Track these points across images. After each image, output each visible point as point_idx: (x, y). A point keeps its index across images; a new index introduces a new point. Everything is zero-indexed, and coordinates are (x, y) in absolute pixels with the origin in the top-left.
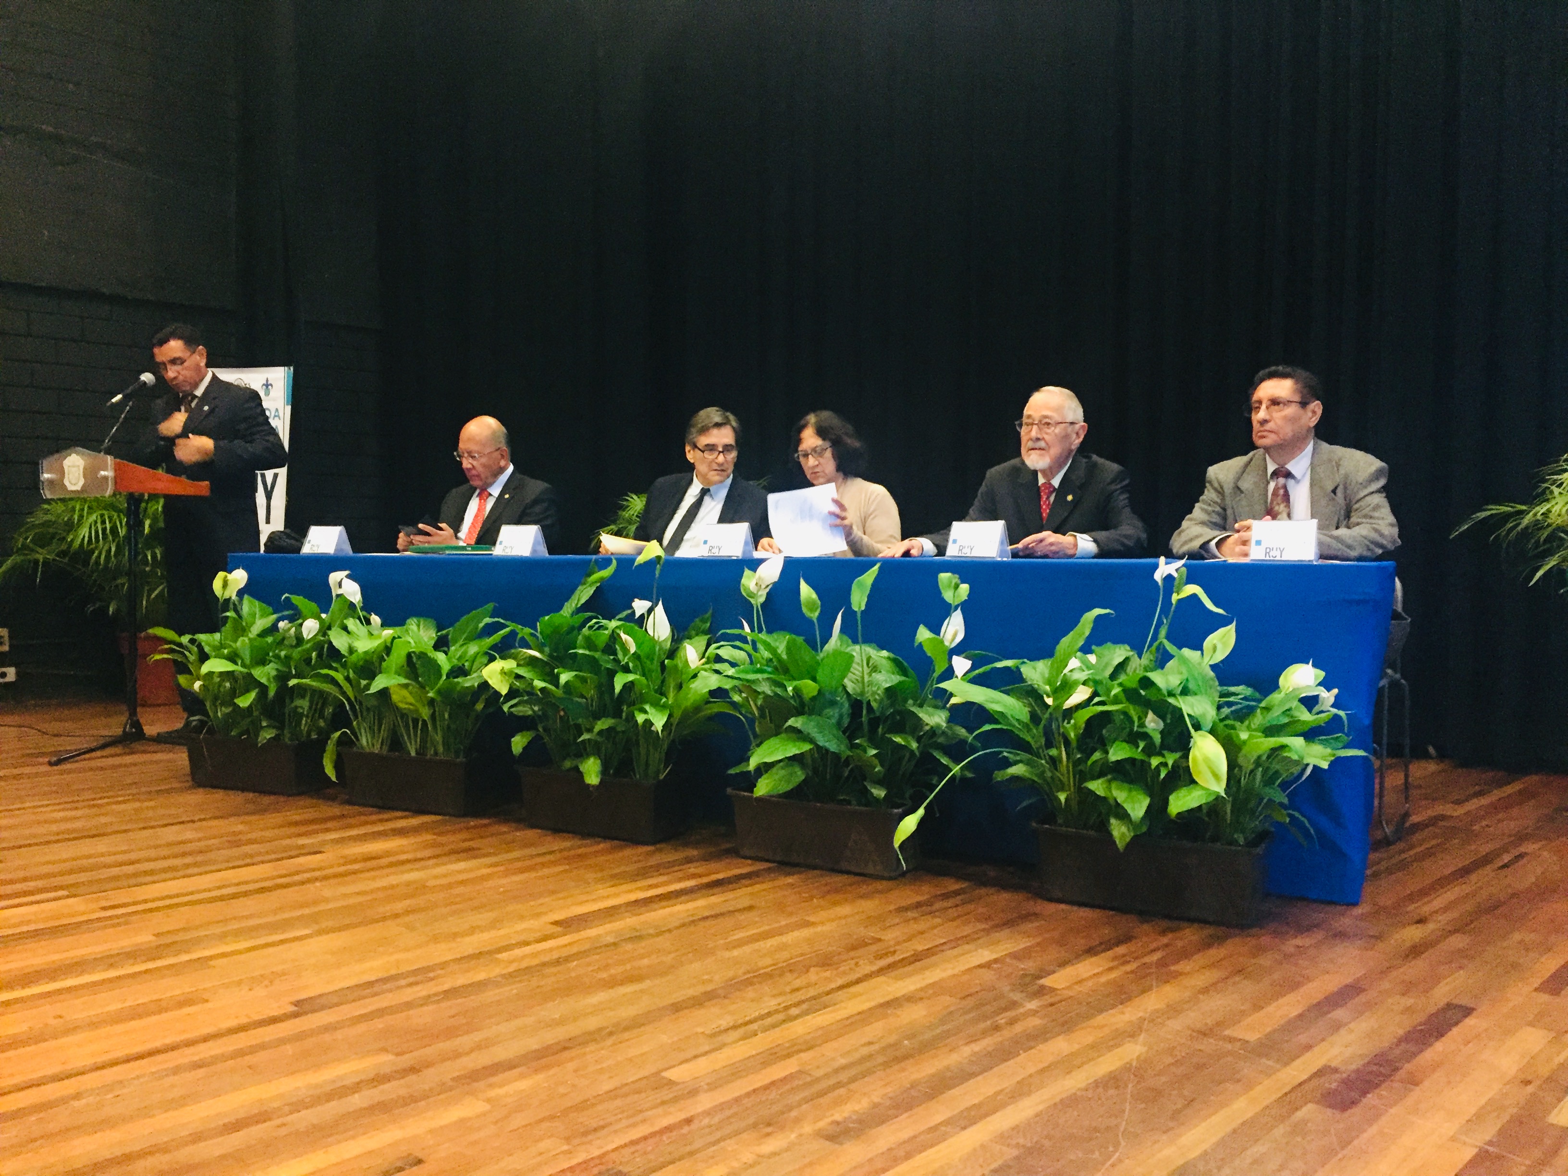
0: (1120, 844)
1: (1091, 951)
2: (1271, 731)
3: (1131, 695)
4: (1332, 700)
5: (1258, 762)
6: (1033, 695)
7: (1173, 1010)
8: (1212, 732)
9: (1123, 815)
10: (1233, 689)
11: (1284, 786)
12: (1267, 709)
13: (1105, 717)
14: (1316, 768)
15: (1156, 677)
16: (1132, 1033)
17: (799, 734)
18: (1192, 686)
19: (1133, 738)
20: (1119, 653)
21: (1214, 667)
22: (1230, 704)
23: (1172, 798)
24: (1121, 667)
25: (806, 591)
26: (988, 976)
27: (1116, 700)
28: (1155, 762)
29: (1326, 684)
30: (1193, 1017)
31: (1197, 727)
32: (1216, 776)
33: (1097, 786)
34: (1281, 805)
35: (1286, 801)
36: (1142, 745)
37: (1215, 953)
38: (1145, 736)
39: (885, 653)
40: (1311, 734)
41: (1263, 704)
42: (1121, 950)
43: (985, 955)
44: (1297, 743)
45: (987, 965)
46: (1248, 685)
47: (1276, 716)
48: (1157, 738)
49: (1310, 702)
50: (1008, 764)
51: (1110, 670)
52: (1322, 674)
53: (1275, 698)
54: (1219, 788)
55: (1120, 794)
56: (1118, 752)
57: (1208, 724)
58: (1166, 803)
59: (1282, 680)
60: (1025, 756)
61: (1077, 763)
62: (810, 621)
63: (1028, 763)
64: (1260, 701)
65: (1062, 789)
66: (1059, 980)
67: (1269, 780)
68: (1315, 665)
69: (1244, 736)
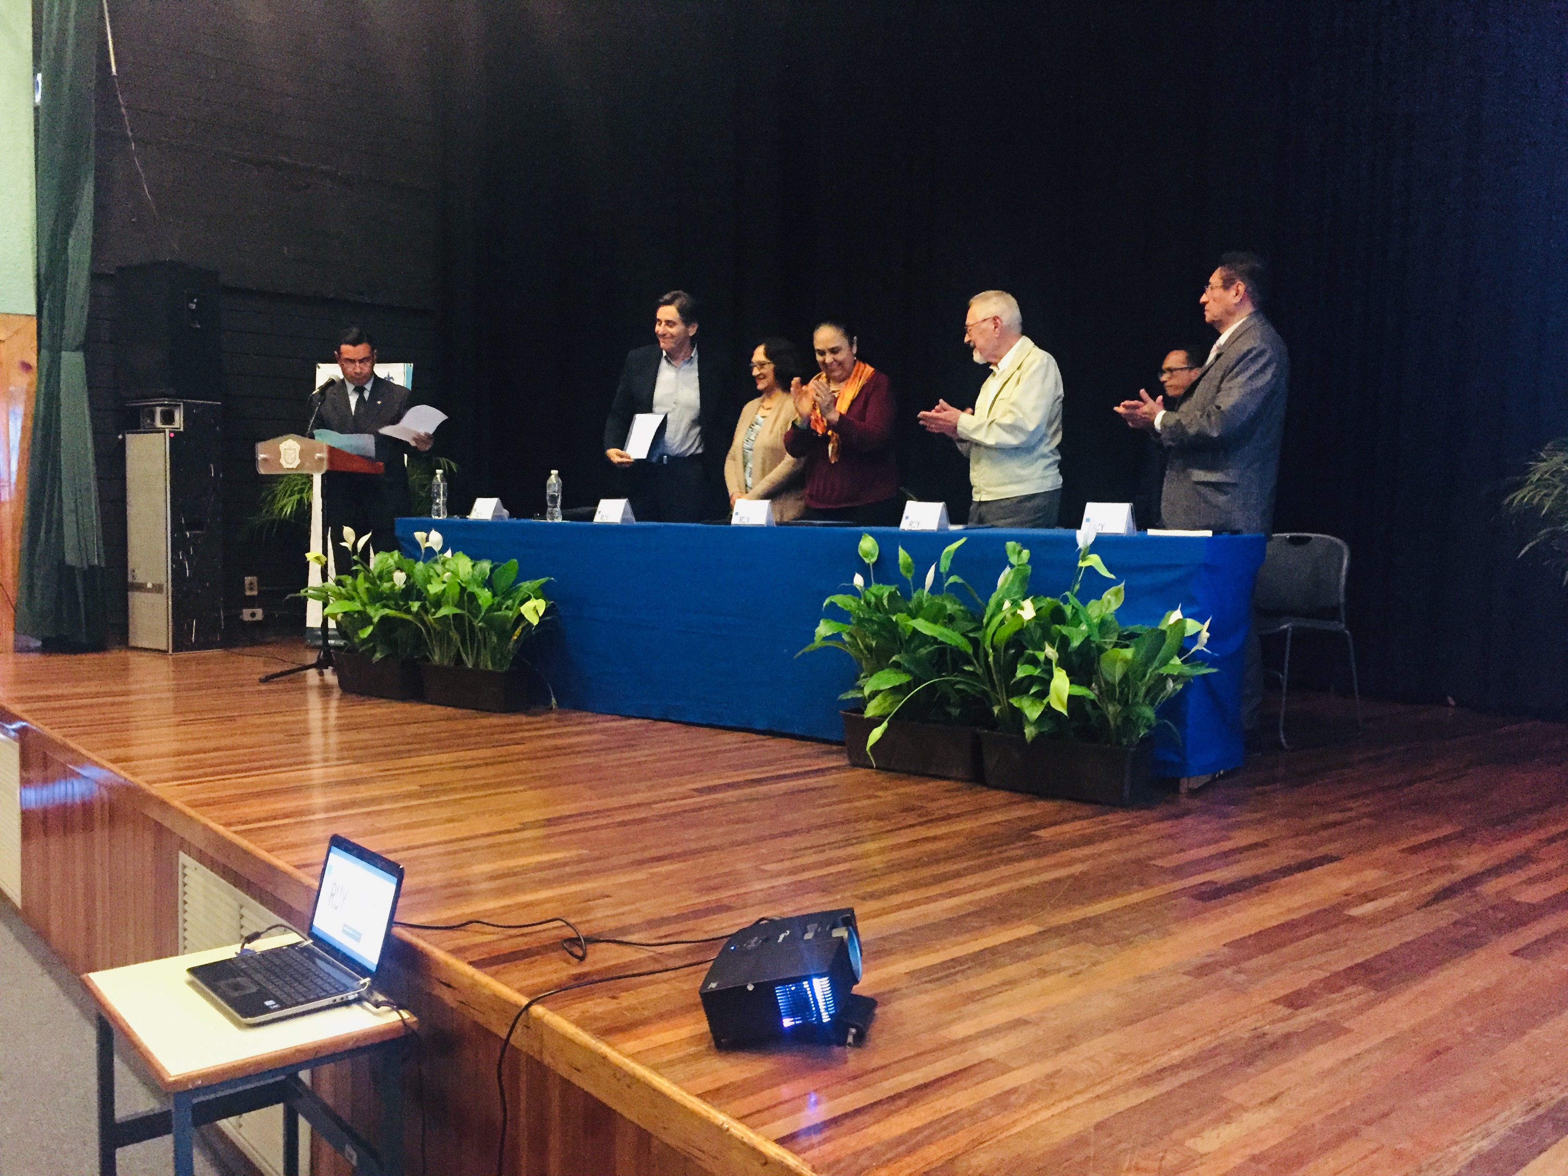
7: (1119, 850)
17: (901, 668)
25: (904, 557)
62: (906, 577)
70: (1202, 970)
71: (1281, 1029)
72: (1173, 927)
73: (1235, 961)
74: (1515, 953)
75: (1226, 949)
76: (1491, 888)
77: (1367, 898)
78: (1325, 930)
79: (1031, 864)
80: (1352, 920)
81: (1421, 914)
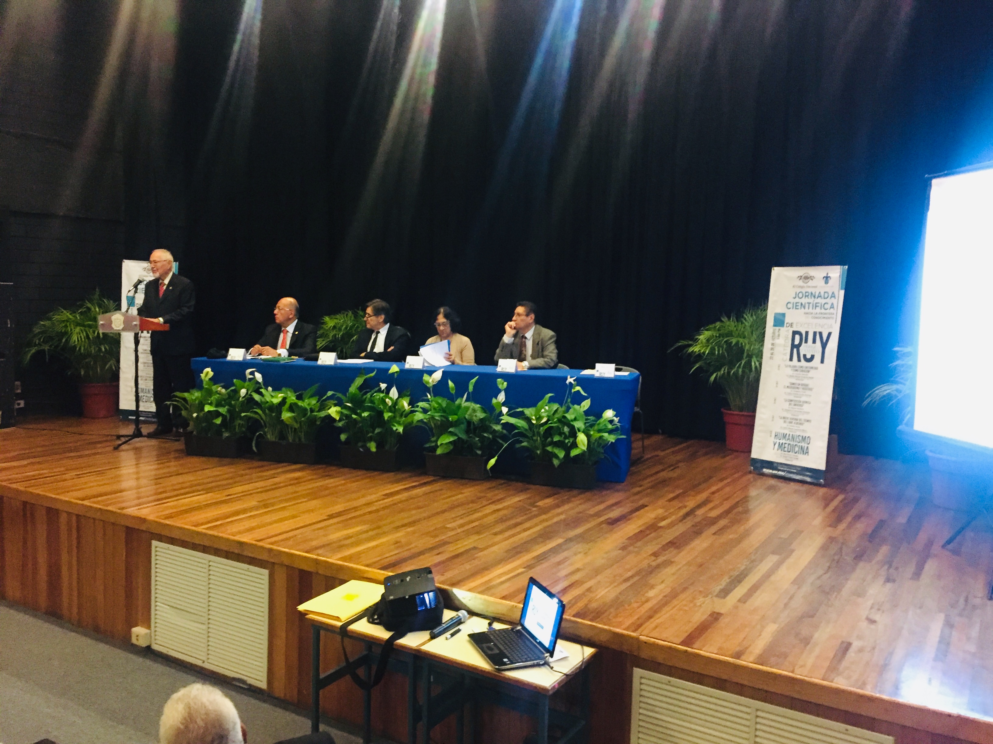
0: (556, 466)
1: (548, 497)
2: (600, 431)
3: (559, 421)
4: (617, 421)
5: (596, 440)
6: (528, 420)
7: (572, 509)
8: (583, 432)
9: (557, 457)
10: (589, 418)
11: (603, 447)
12: (599, 424)
13: (551, 428)
14: (612, 442)
15: (567, 415)
16: (561, 513)
17: (452, 434)
18: (578, 418)
19: (561, 434)
20: (555, 406)
21: (584, 412)
22: (588, 423)
23: (571, 452)
24: (556, 411)
25: (451, 384)
26: (521, 503)
27: (555, 423)
28: (567, 441)
29: (616, 416)
30: (577, 510)
31: (579, 431)
32: (584, 445)
33: (549, 449)
34: (602, 453)
35: (603, 451)
36: (563, 436)
37: (582, 496)
38: (564, 433)
39: (478, 405)
40: (611, 432)
41: (598, 422)
42: (556, 496)
43: (517, 499)
44: (606, 435)
45: (520, 501)
46: (594, 416)
47: (601, 426)
48: (567, 434)
49: (611, 422)
50: (522, 442)
51: (553, 412)
52: (615, 413)
53: (601, 420)
54: (585, 448)
55: (556, 451)
56: (556, 438)
57: (582, 430)
58: (569, 453)
59: (603, 415)
60: (526, 439)
61: (542, 441)
62: (452, 394)
63: (528, 442)
64: (596, 421)
65: (538, 450)
66: (540, 503)
67: (599, 445)
68: (613, 410)
69: (592, 433)
70: (624, 548)
71: (654, 564)
72: (608, 535)
73: (631, 545)
74: (714, 534)
75: (627, 541)
76: (700, 512)
77: (663, 519)
78: (655, 531)
79: (544, 517)
80: (661, 527)
81: (680, 524)
